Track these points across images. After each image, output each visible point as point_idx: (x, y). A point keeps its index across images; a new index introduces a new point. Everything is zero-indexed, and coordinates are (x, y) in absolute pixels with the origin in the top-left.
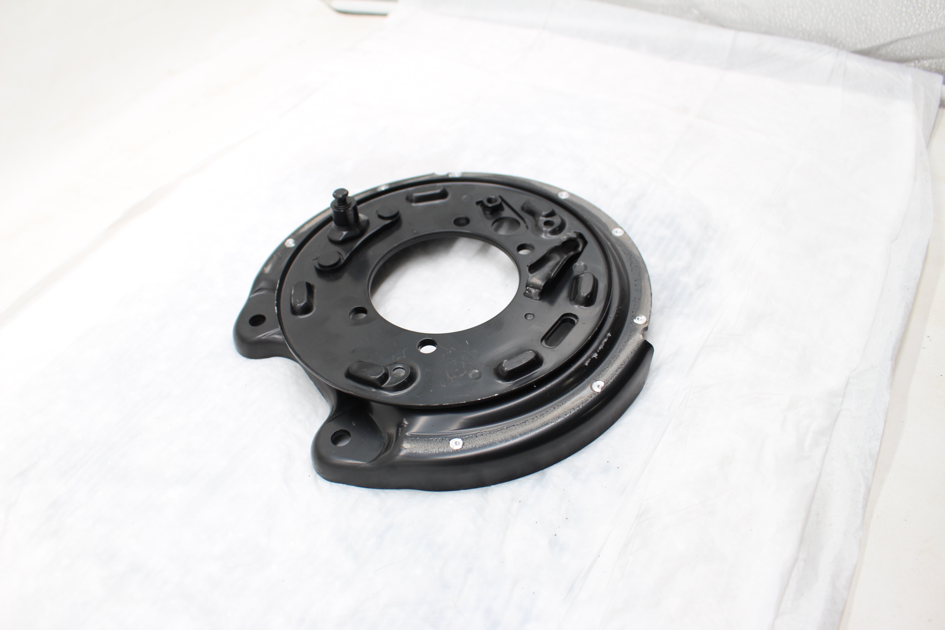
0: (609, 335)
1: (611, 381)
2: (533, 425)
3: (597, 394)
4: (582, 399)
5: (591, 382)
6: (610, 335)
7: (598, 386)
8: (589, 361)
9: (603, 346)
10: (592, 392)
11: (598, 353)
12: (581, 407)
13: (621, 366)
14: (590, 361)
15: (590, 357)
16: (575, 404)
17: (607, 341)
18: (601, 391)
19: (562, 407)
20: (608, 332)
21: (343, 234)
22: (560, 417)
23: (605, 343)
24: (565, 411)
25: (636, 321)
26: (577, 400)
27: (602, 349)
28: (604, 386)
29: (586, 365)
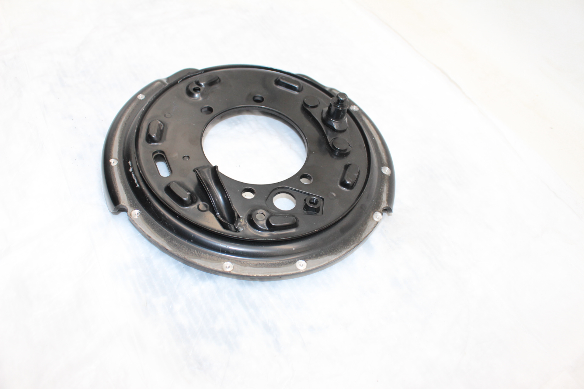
3: (111, 159)
4: (113, 150)
7: (114, 162)
9: (133, 178)
10: (113, 157)
16: (114, 146)
17: (135, 182)
18: (109, 161)
19: (117, 141)
23: (134, 180)
25: (137, 211)
26: (115, 148)
27: (132, 176)
29: (129, 161)
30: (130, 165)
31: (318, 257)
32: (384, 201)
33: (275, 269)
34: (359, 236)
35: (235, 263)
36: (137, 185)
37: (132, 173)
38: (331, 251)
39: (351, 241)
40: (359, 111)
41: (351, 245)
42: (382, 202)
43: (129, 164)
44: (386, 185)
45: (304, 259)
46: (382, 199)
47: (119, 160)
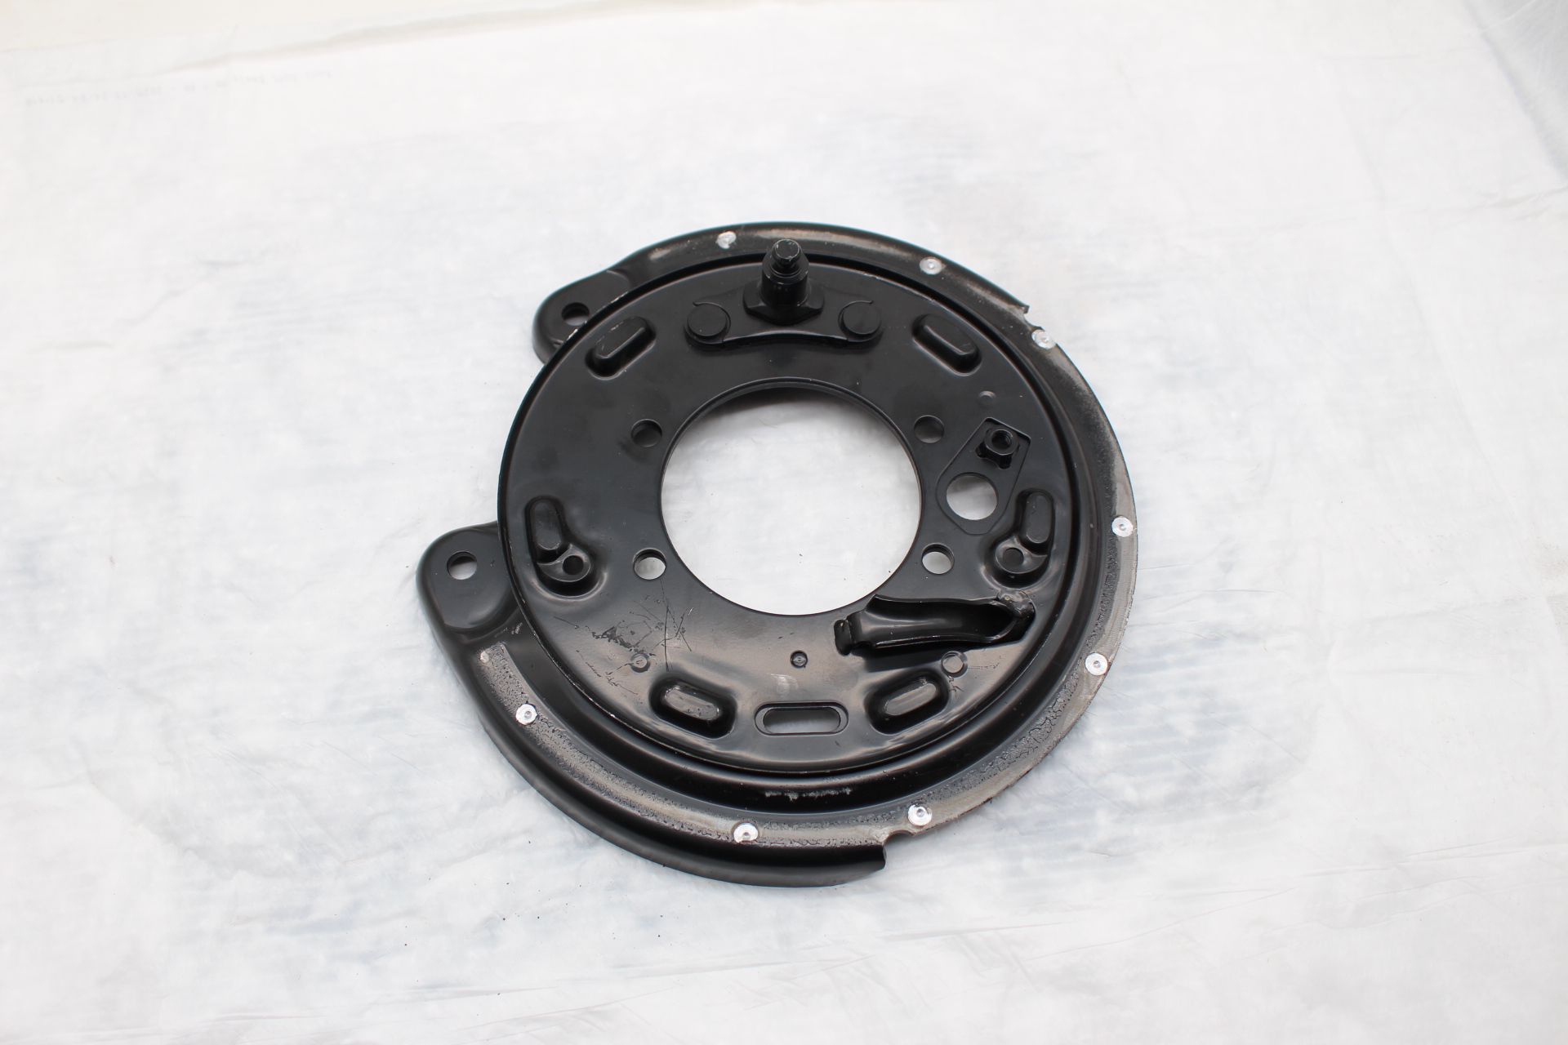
0: (848, 791)
1: (768, 844)
2: (618, 790)
3: (730, 841)
4: (706, 826)
5: (745, 820)
6: (848, 793)
7: (746, 832)
8: (775, 794)
9: (819, 797)
10: (729, 831)
11: (800, 798)
12: (693, 833)
13: (805, 843)
14: (777, 796)
15: (783, 790)
16: (692, 822)
17: (835, 795)
18: (739, 844)
19: (676, 808)
20: (850, 785)
21: (759, 303)
22: (656, 816)
23: (828, 795)
24: (671, 815)
25: (913, 810)
26: (700, 821)
27: (813, 798)
28: (752, 842)
29: (764, 796)
30: (780, 794)
31: (1113, 489)
32: (1011, 309)
33: (1121, 578)
34: (1081, 394)
35: (1091, 648)
36: (846, 793)
37: (804, 795)
38: (1104, 461)
39: (1089, 415)
40: (740, 234)
41: (1098, 418)
42: (1010, 314)
43: (771, 796)
44: (968, 285)
45: (1110, 516)
46: (1003, 310)
47: (743, 820)
